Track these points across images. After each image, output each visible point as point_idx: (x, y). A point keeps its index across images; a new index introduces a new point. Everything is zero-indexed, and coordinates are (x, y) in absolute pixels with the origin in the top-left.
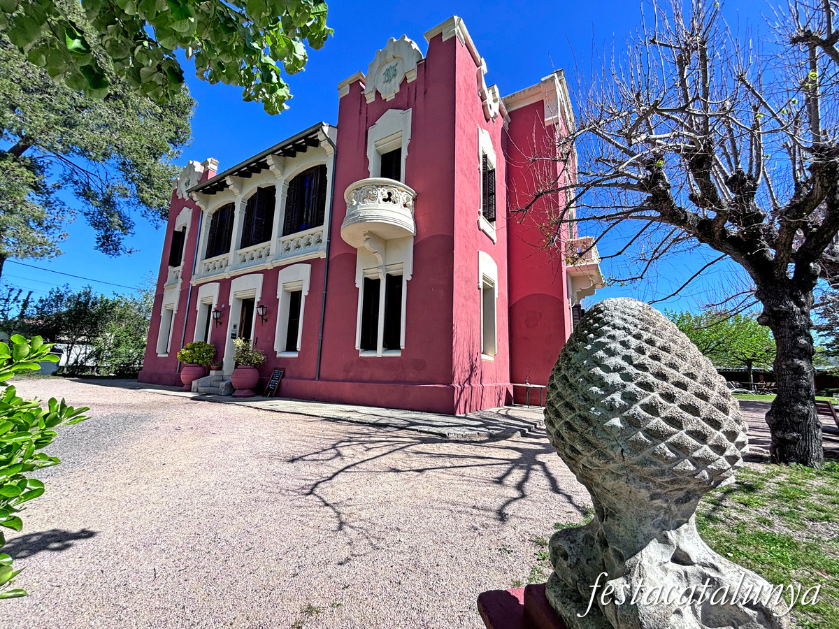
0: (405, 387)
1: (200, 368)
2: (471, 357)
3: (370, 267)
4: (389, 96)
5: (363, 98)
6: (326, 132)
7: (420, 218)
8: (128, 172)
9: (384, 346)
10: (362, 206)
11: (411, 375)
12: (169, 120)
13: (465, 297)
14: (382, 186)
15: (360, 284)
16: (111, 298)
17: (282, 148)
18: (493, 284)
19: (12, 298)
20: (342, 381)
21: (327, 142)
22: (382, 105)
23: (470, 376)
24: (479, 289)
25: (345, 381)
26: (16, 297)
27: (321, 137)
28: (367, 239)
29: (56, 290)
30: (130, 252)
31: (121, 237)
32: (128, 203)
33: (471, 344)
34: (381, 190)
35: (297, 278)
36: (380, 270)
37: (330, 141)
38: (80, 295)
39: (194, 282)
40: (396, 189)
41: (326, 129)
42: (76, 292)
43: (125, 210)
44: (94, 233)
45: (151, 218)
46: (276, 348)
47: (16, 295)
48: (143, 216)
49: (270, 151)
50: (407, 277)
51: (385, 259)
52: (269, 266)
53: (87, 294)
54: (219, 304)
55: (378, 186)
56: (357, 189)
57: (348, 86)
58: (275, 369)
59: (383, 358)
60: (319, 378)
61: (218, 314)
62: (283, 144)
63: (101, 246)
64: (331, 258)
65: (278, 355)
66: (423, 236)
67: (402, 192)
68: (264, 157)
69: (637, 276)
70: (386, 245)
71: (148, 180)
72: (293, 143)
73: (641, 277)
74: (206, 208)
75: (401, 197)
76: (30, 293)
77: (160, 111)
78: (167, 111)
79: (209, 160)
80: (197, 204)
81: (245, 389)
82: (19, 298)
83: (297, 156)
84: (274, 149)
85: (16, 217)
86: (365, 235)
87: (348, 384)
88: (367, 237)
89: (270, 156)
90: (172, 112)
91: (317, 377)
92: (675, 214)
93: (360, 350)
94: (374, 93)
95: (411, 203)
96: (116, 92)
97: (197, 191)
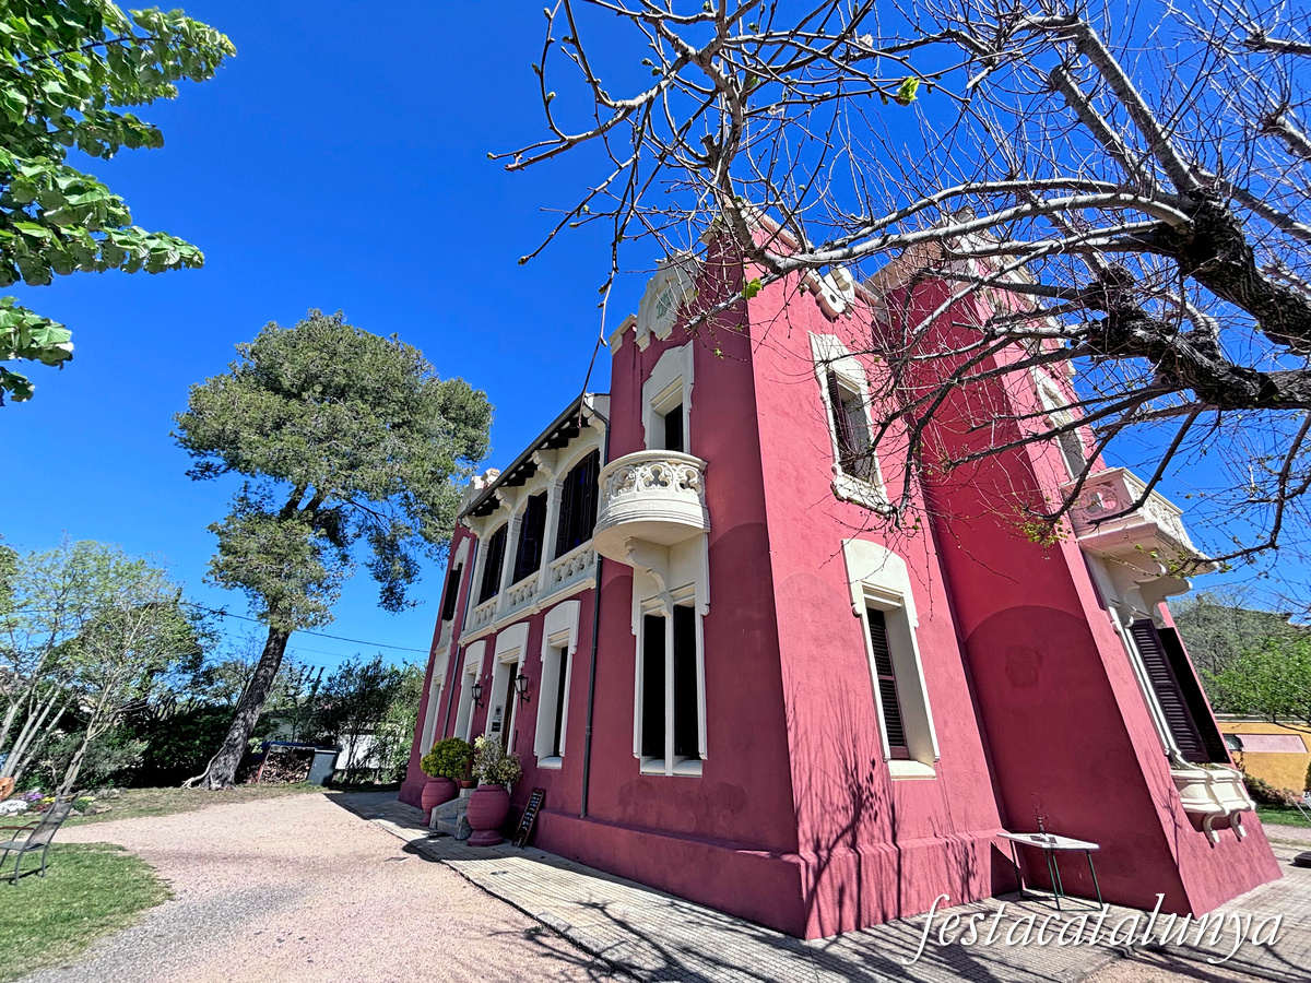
0: (710, 851)
1: (447, 784)
2: (851, 773)
3: (650, 598)
4: (664, 334)
5: (636, 347)
6: (591, 405)
7: (714, 502)
8: (409, 505)
9: (677, 753)
10: (615, 501)
11: (723, 824)
12: (462, 435)
13: (816, 640)
14: (643, 464)
15: (638, 629)
16: (401, 668)
17: (548, 439)
18: (900, 599)
19: (304, 678)
20: (614, 825)
21: (594, 417)
22: (658, 347)
23: (857, 818)
24: (858, 616)
25: (619, 824)
26: (308, 677)
27: (586, 413)
28: (631, 551)
29: (346, 663)
30: (414, 605)
31: (405, 587)
32: (411, 543)
33: (847, 739)
34: (641, 469)
35: (564, 626)
36: (661, 601)
37: (598, 415)
38: (368, 667)
39: (462, 642)
40: (666, 464)
41: (590, 401)
42: (364, 664)
43: (412, 553)
44: (378, 586)
45: (435, 557)
46: (538, 751)
47: (308, 673)
48: (427, 556)
49: (534, 446)
50: (701, 610)
51: (668, 580)
52: (534, 609)
53: (377, 665)
54: (483, 675)
55: (636, 465)
56: (609, 476)
57: (620, 338)
58: (534, 790)
59: (675, 778)
60: (586, 815)
61: (479, 691)
62: (546, 435)
63: (385, 602)
64: (603, 587)
65: (540, 764)
66: (721, 532)
67: (677, 465)
68: (530, 456)
69: (1260, 543)
70: (668, 554)
71: (433, 511)
72: (558, 429)
73: (1272, 545)
74: (482, 535)
75: (675, 474)
76: (322, 669)
77: (453, 427)
78: (462, 425)
79: (488, 472)
80: (471, 531)
81: (486, 830)
82: (311, 678)
83: (570, 444)
84: (538, 442)
85: (293, 583)
86: (626, 545)
87: (623, 832)
88: (629, 547)
89: (536, 452)
90: (466, 424)
91: (582, 812)
92: (1224, 387)
93: (642, 759)
94: (648, 335)
95: (695, 480)
96: (403, 419)
97: (470, 514)
